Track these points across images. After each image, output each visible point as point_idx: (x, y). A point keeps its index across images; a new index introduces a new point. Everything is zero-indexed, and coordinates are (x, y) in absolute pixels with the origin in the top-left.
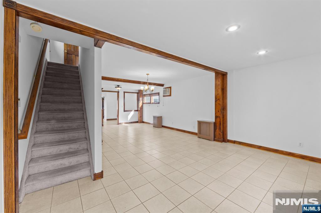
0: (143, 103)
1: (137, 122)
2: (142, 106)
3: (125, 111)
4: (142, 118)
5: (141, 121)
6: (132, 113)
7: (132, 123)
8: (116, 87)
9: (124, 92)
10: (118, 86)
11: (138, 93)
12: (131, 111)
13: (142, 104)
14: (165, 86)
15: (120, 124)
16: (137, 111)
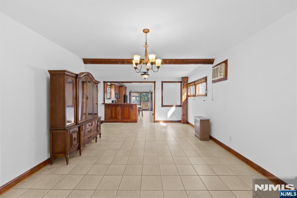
0: (188, 96)
1: (180, 122)
2: (187, 100)
3: (163, 106)
4: (187, 117)
5: (185, 121)
6: (173, 109)
7: (172, 122)
8: (142, 75)
9: (162, 82)
10: (144, 73)
11: (181, 82)
12: (171, 106)
13: (186, 97)
14: (215, 63)
15: (158, 122)
16: (180, 106)
